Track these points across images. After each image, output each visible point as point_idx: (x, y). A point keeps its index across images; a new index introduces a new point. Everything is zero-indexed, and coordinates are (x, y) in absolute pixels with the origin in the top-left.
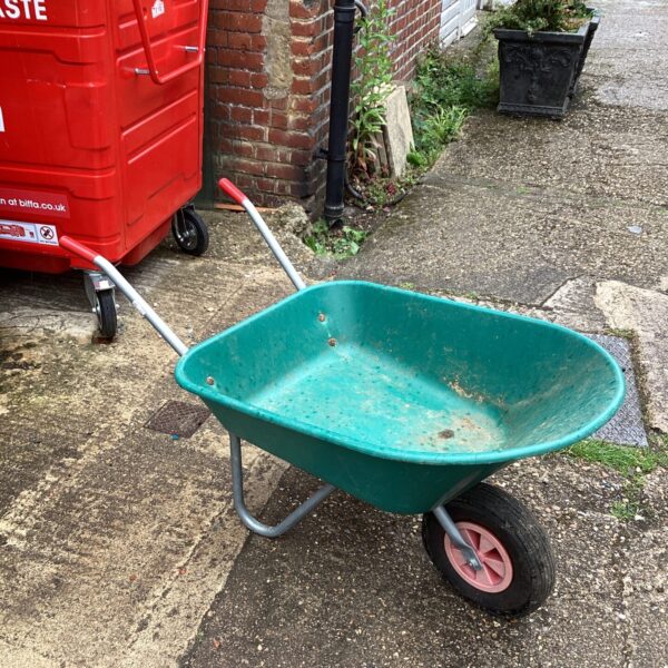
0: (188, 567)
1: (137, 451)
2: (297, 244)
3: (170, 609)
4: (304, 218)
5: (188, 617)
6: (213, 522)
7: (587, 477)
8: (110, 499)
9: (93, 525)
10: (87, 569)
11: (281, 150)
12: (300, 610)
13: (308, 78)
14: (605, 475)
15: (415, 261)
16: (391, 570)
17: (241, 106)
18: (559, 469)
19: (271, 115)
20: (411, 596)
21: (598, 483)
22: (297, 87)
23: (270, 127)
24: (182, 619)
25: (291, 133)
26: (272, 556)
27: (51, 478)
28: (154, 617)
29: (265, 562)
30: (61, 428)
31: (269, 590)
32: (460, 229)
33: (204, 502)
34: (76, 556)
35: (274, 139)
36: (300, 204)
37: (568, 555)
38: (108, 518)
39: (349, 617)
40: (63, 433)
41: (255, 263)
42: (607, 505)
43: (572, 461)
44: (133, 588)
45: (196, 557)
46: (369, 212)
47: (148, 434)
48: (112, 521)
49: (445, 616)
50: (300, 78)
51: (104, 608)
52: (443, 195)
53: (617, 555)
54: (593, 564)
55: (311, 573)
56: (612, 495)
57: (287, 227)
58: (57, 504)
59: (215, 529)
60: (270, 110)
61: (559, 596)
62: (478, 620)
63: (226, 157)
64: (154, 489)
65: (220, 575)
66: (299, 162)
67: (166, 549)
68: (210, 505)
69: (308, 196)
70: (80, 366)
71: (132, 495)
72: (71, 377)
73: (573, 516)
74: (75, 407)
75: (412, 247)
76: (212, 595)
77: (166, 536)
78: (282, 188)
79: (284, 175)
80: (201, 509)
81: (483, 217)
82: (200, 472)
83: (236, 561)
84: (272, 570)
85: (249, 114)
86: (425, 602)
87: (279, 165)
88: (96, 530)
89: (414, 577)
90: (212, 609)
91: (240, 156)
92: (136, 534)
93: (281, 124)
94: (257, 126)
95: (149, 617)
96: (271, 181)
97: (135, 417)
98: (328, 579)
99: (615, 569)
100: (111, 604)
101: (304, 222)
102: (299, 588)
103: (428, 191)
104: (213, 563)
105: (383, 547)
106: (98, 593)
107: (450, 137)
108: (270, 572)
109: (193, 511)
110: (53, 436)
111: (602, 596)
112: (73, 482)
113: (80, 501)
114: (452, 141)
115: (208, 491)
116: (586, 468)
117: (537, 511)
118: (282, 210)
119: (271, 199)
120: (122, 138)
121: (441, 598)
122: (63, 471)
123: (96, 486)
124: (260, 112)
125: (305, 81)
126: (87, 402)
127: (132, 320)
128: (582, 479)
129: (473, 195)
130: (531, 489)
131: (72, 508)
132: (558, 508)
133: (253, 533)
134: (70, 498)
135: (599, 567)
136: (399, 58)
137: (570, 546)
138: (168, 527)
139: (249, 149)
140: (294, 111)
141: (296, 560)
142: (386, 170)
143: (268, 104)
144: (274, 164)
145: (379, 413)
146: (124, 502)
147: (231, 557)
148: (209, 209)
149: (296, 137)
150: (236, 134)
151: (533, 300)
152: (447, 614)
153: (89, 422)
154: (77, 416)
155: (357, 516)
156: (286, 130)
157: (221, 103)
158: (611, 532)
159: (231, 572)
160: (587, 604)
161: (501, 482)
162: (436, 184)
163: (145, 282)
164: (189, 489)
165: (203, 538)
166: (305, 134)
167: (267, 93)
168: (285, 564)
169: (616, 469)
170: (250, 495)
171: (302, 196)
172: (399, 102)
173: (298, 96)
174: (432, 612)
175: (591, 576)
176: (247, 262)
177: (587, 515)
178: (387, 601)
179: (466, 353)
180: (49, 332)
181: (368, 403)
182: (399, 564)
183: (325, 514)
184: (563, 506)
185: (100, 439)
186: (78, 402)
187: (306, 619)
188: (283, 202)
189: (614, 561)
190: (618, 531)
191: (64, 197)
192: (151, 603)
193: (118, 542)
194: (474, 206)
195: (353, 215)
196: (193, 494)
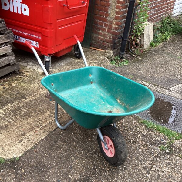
0: (38, 131)
1: (40, 101)
2: (106, 60)
3: (29, 139)
4: (112, 54)
5: (32, 143)
6: (49, 122)
7: (157, 137)
8: (28, 111)
9: (21, 115)
10: (14, 125)
11: (109, 35)
12: (60, 148)
13: (119, 16)
14: (163, 137)
15: (137, 70)
16: (89, 145)
17: (101, 21)
18: (150, 132)
19: (108, 25)
20: (90, 153)
21: (160, 139)
22: (116, 18)
23: (108, 28)
24: (30, 143)
25: (113, 30)
26: (60, 134)
27: (17, 103)
28: (24, 140)
29: (57, 135)
30: (25, 92)
31: (55, 142)
32: (155, 64)
33: (50, 117)
34: (13, 122)
35: (108, 32)
36: (112, 50)
37: (140, 155)
38: (25, 115)
39: (72, 154)
40: (25, 93)
41: (93, 63)
42: (159, 145)
43: (155, 131)
44: (23, 132)
45: (41, 129)
46: (133, 56)
47: (45, 98)
48: (26, 116)
49: (97, 161)
50: (117, 15)
51: (14, 135)
52: (155, 55)
53: (155, 159)
54: (146, 159)
55: (68, 141)
56: (163, 143)
57: (106, 56)
58: (15, 109)
59: (49, 124)
60: (108, 23)
61: (132, 165)
62: (106, 164)
63: (95, 35)
64: (39, 111)
65: (45, 135)
66: (114, 39)
67: (35, 126)
68: (51, 118)
69: (115, 49)
70: (37, 79)
71: (34, 111)
72: (33, 81)
73: (147, 145)
74: (31, 88)
75: (138, 67)
76: (40, 139)
77: (36, 123)
78: (108, 45)
79: (109, 42)
80: (48, 118)
81: (163, 62)
82: (52, 110)
83: (50, 133)
84: (58, 137)
85: (103, 24)
86: (93, 156)
87: (108, 39)
88: (21, 117)
89: (94, 149)
90: (39, 142)
91: (99, 35)
92: (30, 120)
93: (111, 27)
94: (105, 28)
95: (23, 140)
96: (106, 43)
97: (44, 93)
98: (71, 143)
99: (153, 163)
100: (16, 135)
101: (111, 55)
102: (63, 143)
103: (151, 53)
104: (44, 132)
105: (90, 139)
106: (14, 131)
107: (165, 40)
108: (58, 138)
109: (46, 119)
110: (22, 93)
111: (145, 168)
112: (21, 105)
113: (21, 109)
114: (165, 41)
115: (52, 115)
116: (158, 134)
117: (137, 142)
118: (106, 51)
119: (105, 48)
120: (57, 22)
121: (99, 156)
122: (20, 102)
123: (26, 107)
124: (106, 24)
125: (118, 16)
126: (34, 87)
127: (55, 71)
128: (156, 137)
129: (164, 56)
130: (139, 135)
131: (18, 110)
132: (144, 142)
133: (58, 127)
134: (19, 108)
135: (148, 161)
136: (155, 16)
137: (142, 153)
138: (38, 120)
139: (102, 33)
140: (115, 24)
141: (66, 137)
142: (142, 46)
143: (108, 22)
144: (107, 39)
145: (95, 102)
146: (31, 112)
147: (49, 132)
148: (88, 48)
149: (114, 32)
150: (99, 29)
151: (167, 87)
152: (98, 160)
153: (32, 92)
154: (30, 90)
155: (86, 130)
156: (112, 29)
157: (96, 20)
158: (156, 152)
159: (48, 135)
160: (139, 169)
161: (131, 132)
162: (154, 52)
163: (63, 62)
164: (48, 113)
165: (45, 125)
166: (116, 31)
167: (108, 19)
168: (62, 137)
169: (167, 136)
170: (62, 118)
171: (113, 48)
172: (150, 28)
173: (116, 20)
174: (94, 159)
175: (144, 162)
176: (91, 62)
177: (152, 146)
178: (84, 153)
179: (122, 91)
180: (34, 69)
181: (93, 99)
182: (92, 145)
183: (78, 127)
184: (146, 142)
185: (33, 97)
186: (32, 87)
187: (60, 151)
188: (108, 49)
189: (153, 160)
190: (159, 153)
191: (40, 35)
192: (25, 137)
193: (25, 121)
194: (162, 59)
195: (128, 57)
196: (48, 114)
